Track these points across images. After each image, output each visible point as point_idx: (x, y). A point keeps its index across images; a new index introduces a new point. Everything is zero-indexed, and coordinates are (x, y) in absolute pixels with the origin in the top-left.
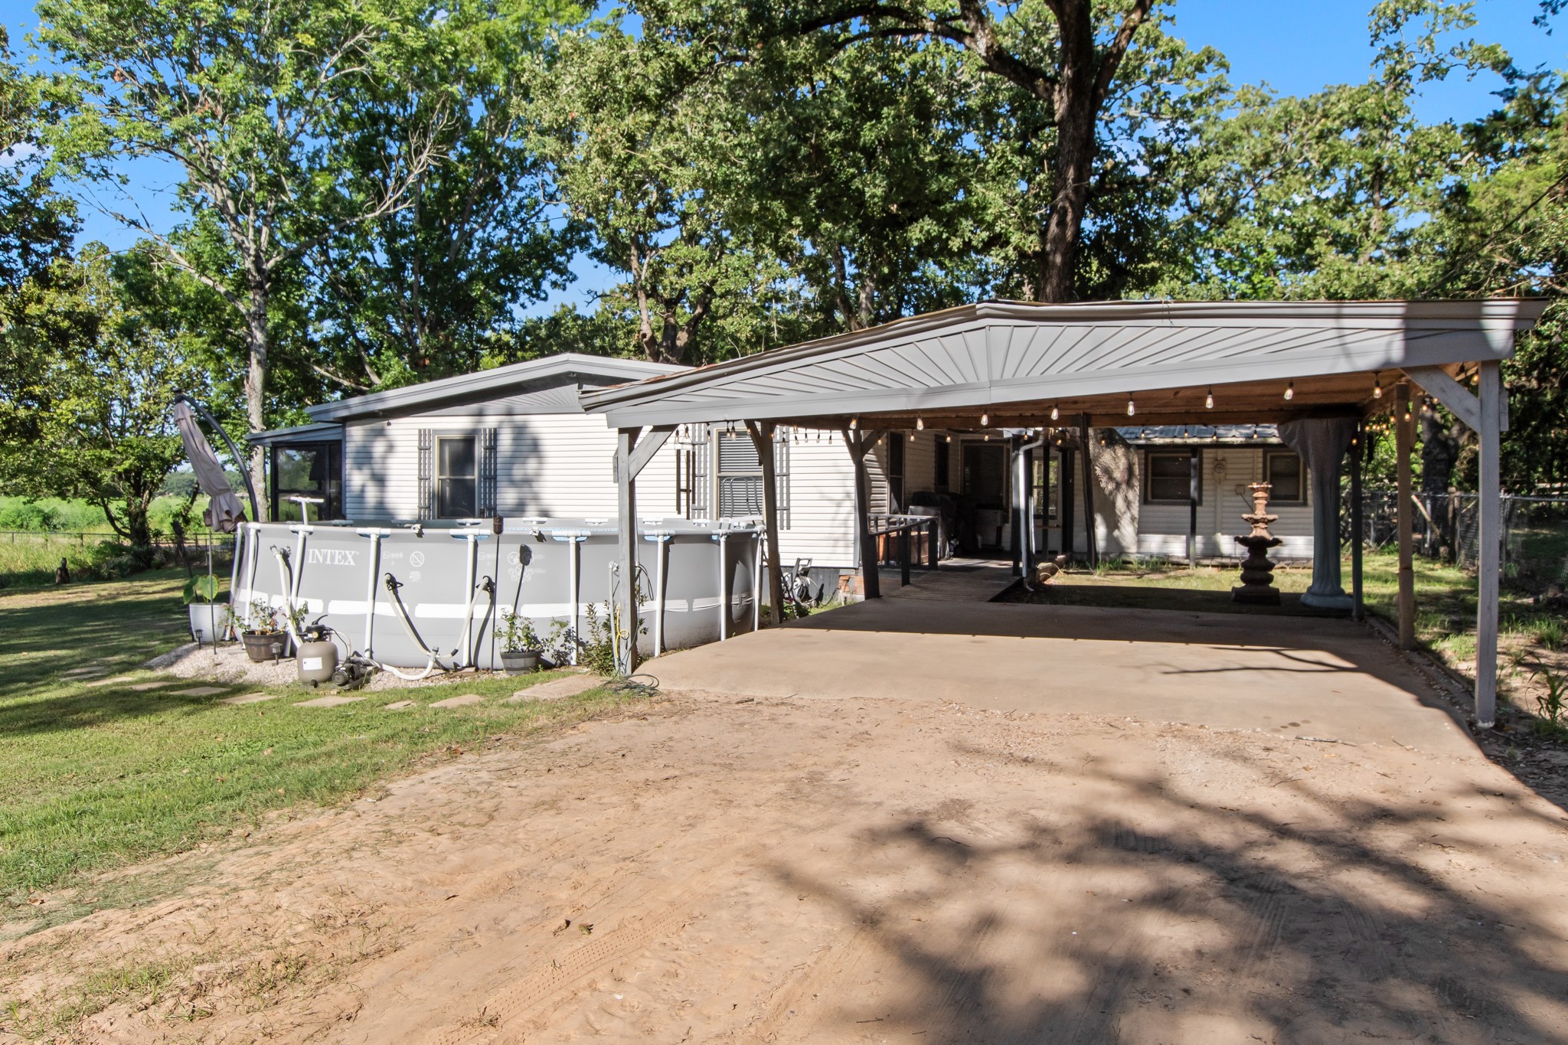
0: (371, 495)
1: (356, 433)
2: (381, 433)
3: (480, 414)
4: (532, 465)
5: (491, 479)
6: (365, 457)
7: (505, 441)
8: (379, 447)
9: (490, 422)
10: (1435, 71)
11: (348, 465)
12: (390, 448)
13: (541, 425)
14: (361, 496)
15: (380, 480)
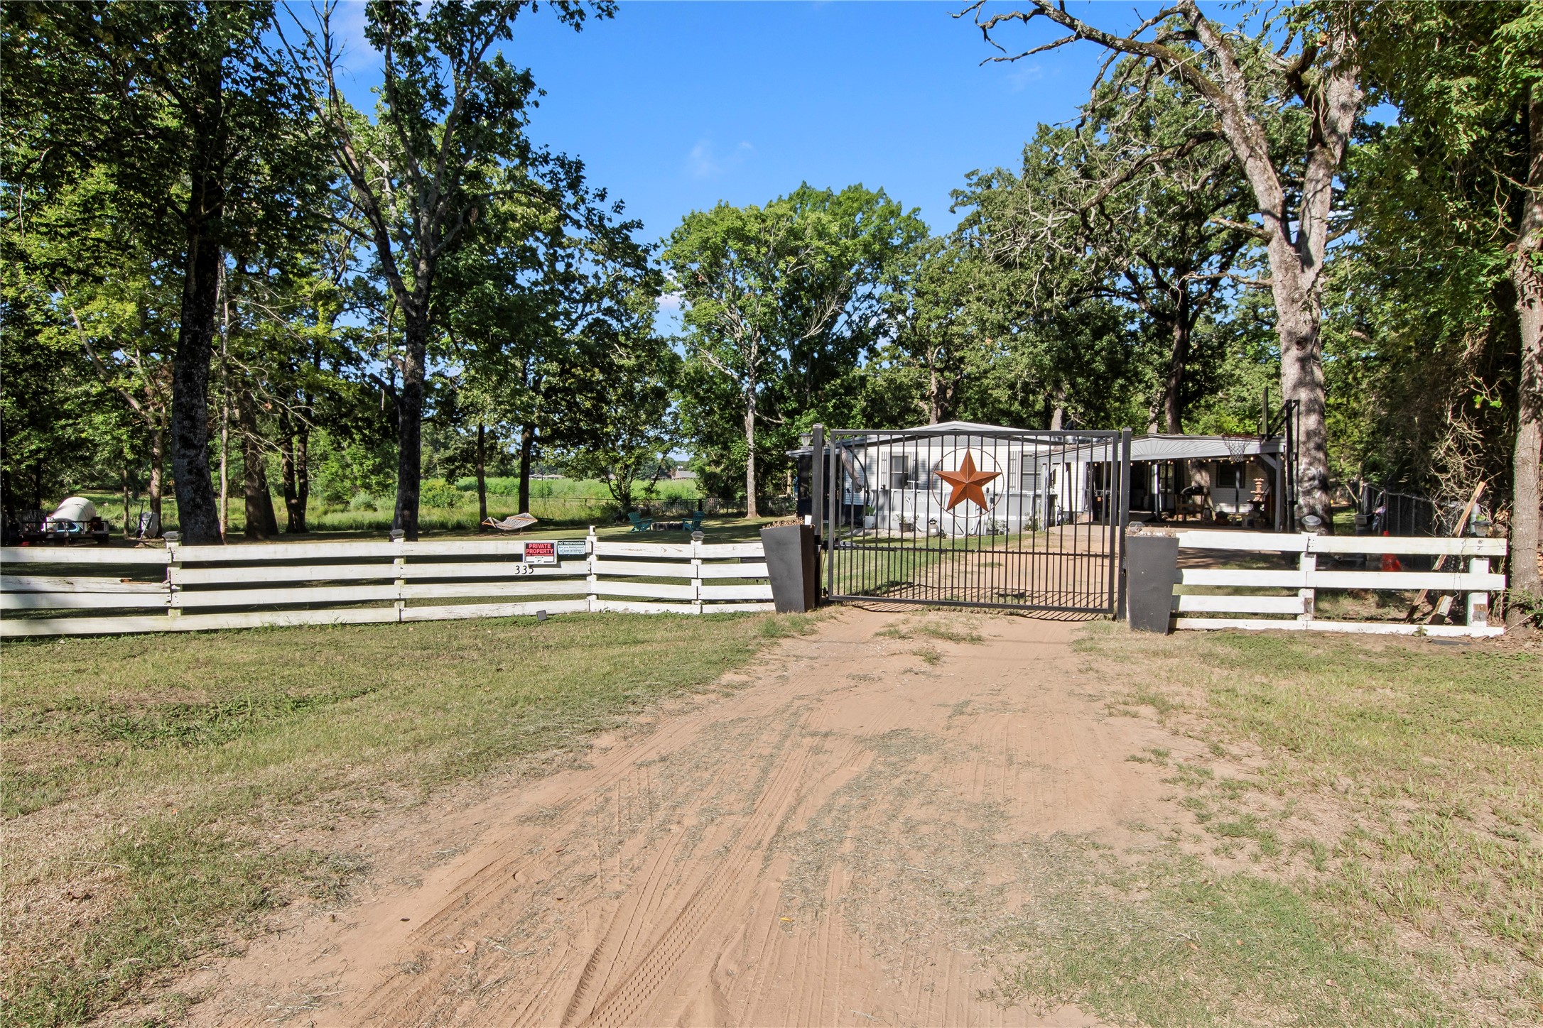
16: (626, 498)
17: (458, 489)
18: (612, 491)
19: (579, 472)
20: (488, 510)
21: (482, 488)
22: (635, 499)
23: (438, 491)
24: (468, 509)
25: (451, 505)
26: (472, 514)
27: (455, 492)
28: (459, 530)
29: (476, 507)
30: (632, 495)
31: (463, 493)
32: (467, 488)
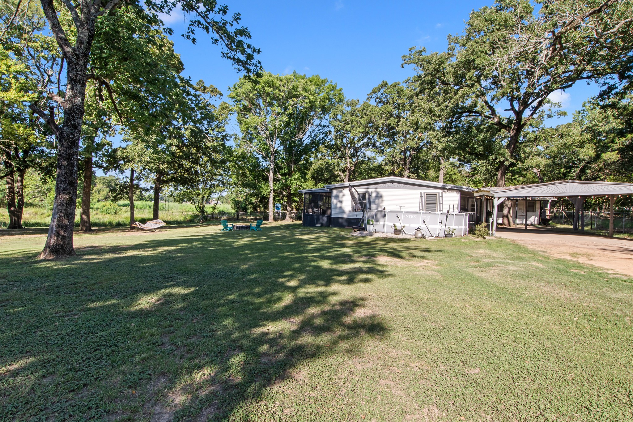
0: (339, 205)
1: (335, 192)
2: (341, 192)
3: (368, 188)
4: (380, 200)
5: (370, 202)
6: (337, 197)
7: (374, 195)
8: (341, 195)
9: (370, 190)
10: (550, 116)
11: (333, 198)
12: (344, 195)
13: (381, 191)
14: (336, 205)
15: (341, 202)
16: (202, 210)
17: (119, 206)
18: (196, 208)
19: (181, 199)
20: (135, 216)
21: (132, 206)
22: (207, 212)
23: (108, 207)
24: (124, 216)
25: (115, 213)
26: (126, 218)
27: (117, 207)
28: (120, 226)
29: (129, 214)
30: (206, 210)
31: (122, 208)
32: (124, 206)
